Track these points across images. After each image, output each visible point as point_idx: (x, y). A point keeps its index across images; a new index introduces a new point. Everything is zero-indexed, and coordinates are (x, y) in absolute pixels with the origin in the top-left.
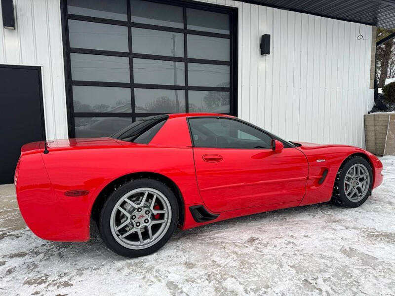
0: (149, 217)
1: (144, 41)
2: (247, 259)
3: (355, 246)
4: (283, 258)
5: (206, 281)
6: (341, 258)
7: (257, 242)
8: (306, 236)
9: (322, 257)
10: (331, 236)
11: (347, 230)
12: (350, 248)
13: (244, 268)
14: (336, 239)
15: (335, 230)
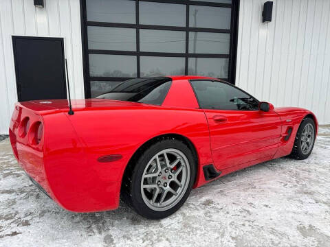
2: (191, 223)
3: (317, 224)
4: (229, 226)
6: (294, 236)
7: (212, 205)
8: (267, 206)
9: (273, 231)
10: (295, 209)
11: (317, 204)
12: (310, 226)
13: (183, 232)
15: (302, 203)
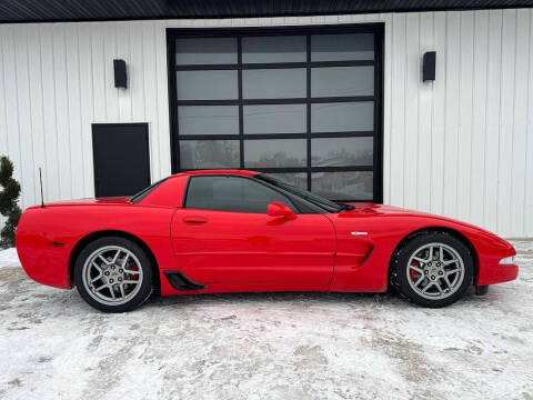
0: (122, 275)
1: (257, 84)
5: (159, 332)
14: (309, 333)
